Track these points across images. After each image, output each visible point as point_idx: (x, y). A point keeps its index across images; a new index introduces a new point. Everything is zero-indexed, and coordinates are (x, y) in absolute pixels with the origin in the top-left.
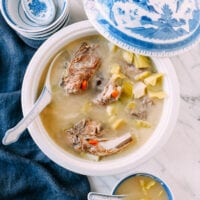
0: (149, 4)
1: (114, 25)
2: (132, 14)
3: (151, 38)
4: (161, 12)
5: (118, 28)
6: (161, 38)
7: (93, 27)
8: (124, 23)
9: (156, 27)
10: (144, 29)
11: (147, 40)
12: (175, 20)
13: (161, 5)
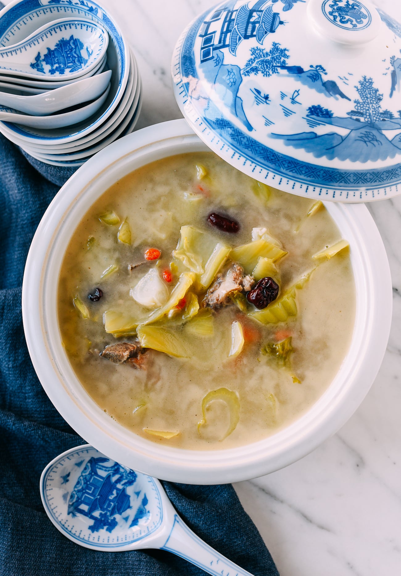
0: (325, 78)
1: (243, 129)
2: (287, 102)
3: (331, 158)
4: (355, 95)
5: (253, 135)
6: (354, 159)
7: (195, 135)
8: (268, 123)
9: (343, 132)
10: (315, 136)
11: (323, 162)
12: (387, 114)
13: (355, 81)
